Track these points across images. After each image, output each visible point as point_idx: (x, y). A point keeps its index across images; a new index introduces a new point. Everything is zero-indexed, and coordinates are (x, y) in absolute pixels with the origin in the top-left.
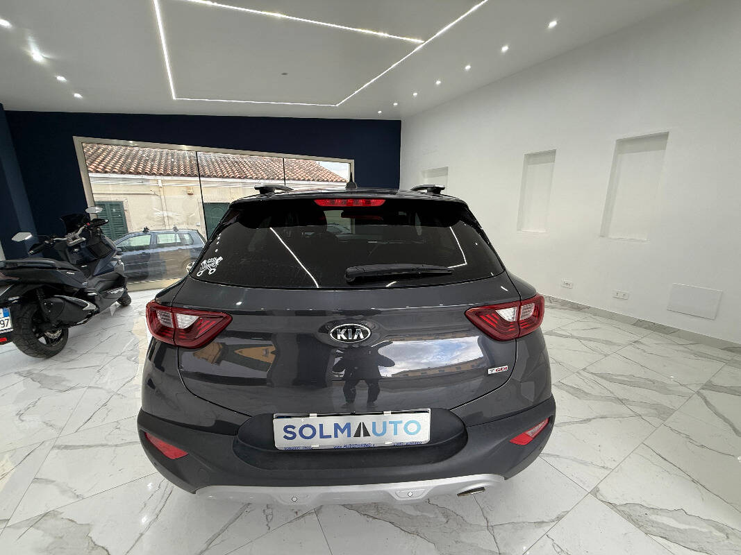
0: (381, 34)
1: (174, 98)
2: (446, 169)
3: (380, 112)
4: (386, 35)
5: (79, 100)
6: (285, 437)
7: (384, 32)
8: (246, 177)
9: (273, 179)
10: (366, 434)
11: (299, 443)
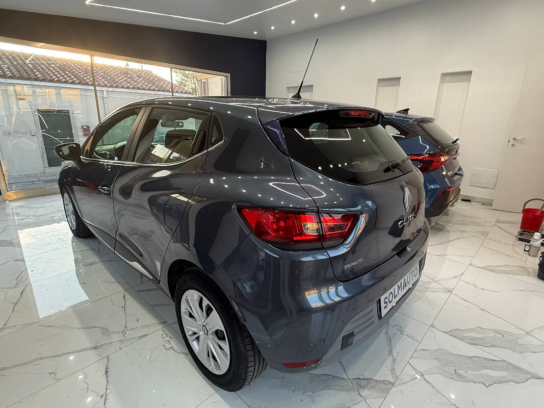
1: (88, 2)
2: (312, 86)
3: (255, 33)
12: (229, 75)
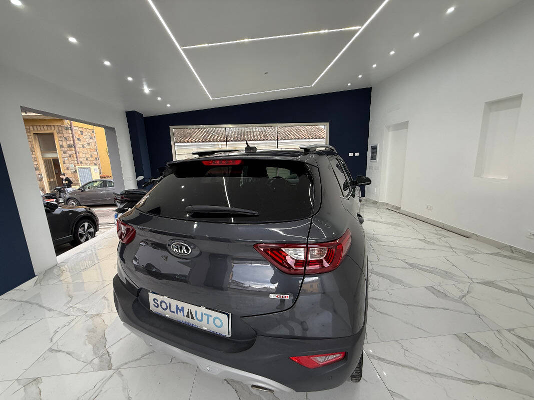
0: (322, 32)
1: (211, 99)
2: (407, 123)
3: (349, 84)
4: (326, 31)
5: (169, 108)
6: (154, 305)
7: (325, 30)
8: (267, 140)
9: (285, 139)
10: (192, 318)
11: (159, 310)
12: (328, 124)
